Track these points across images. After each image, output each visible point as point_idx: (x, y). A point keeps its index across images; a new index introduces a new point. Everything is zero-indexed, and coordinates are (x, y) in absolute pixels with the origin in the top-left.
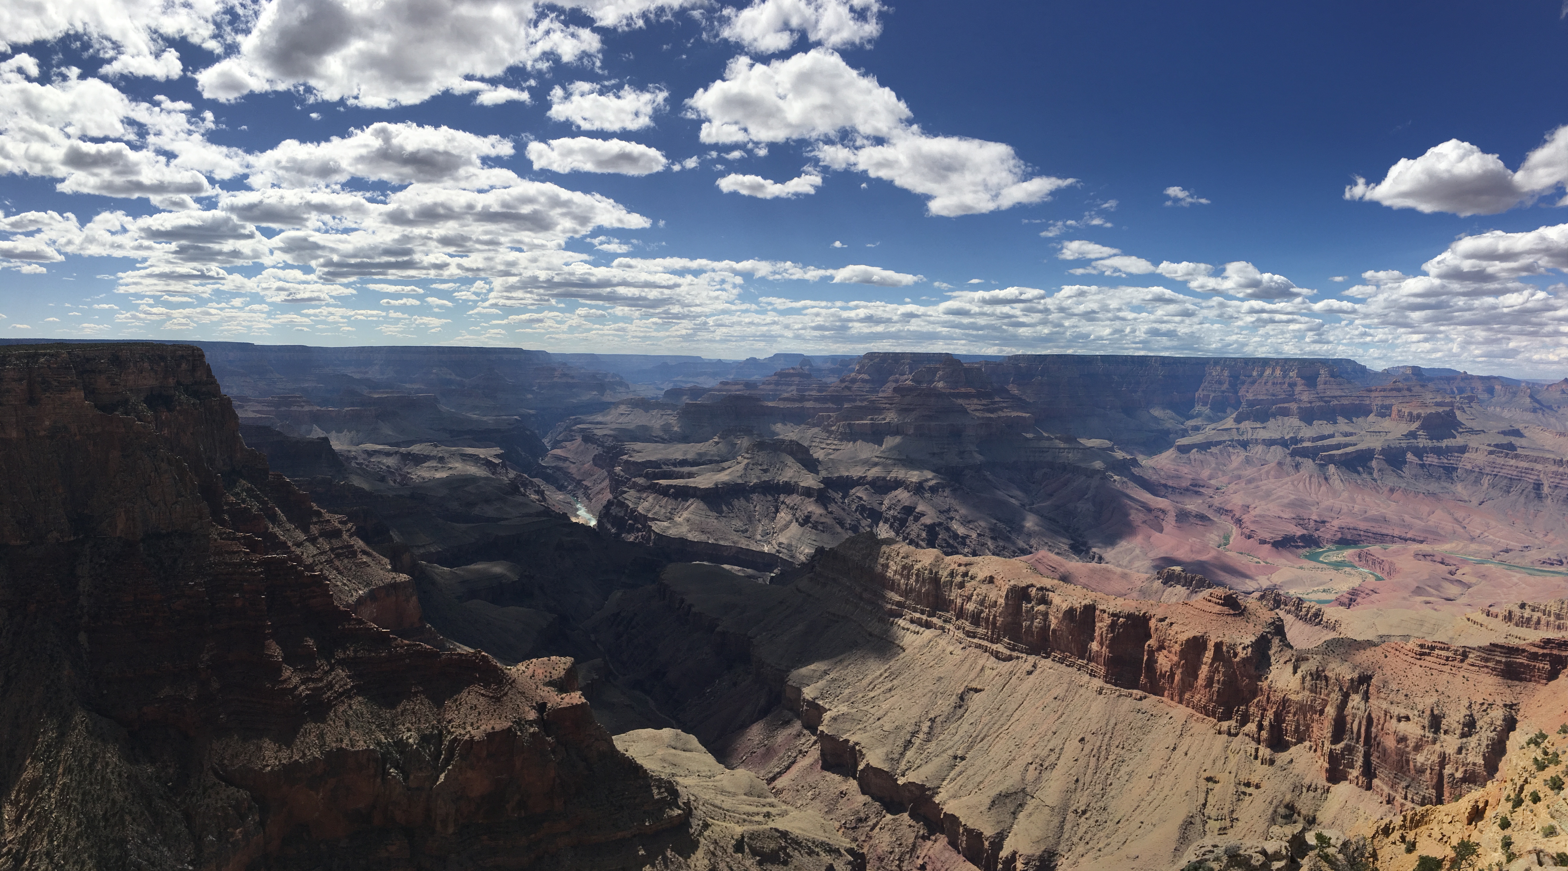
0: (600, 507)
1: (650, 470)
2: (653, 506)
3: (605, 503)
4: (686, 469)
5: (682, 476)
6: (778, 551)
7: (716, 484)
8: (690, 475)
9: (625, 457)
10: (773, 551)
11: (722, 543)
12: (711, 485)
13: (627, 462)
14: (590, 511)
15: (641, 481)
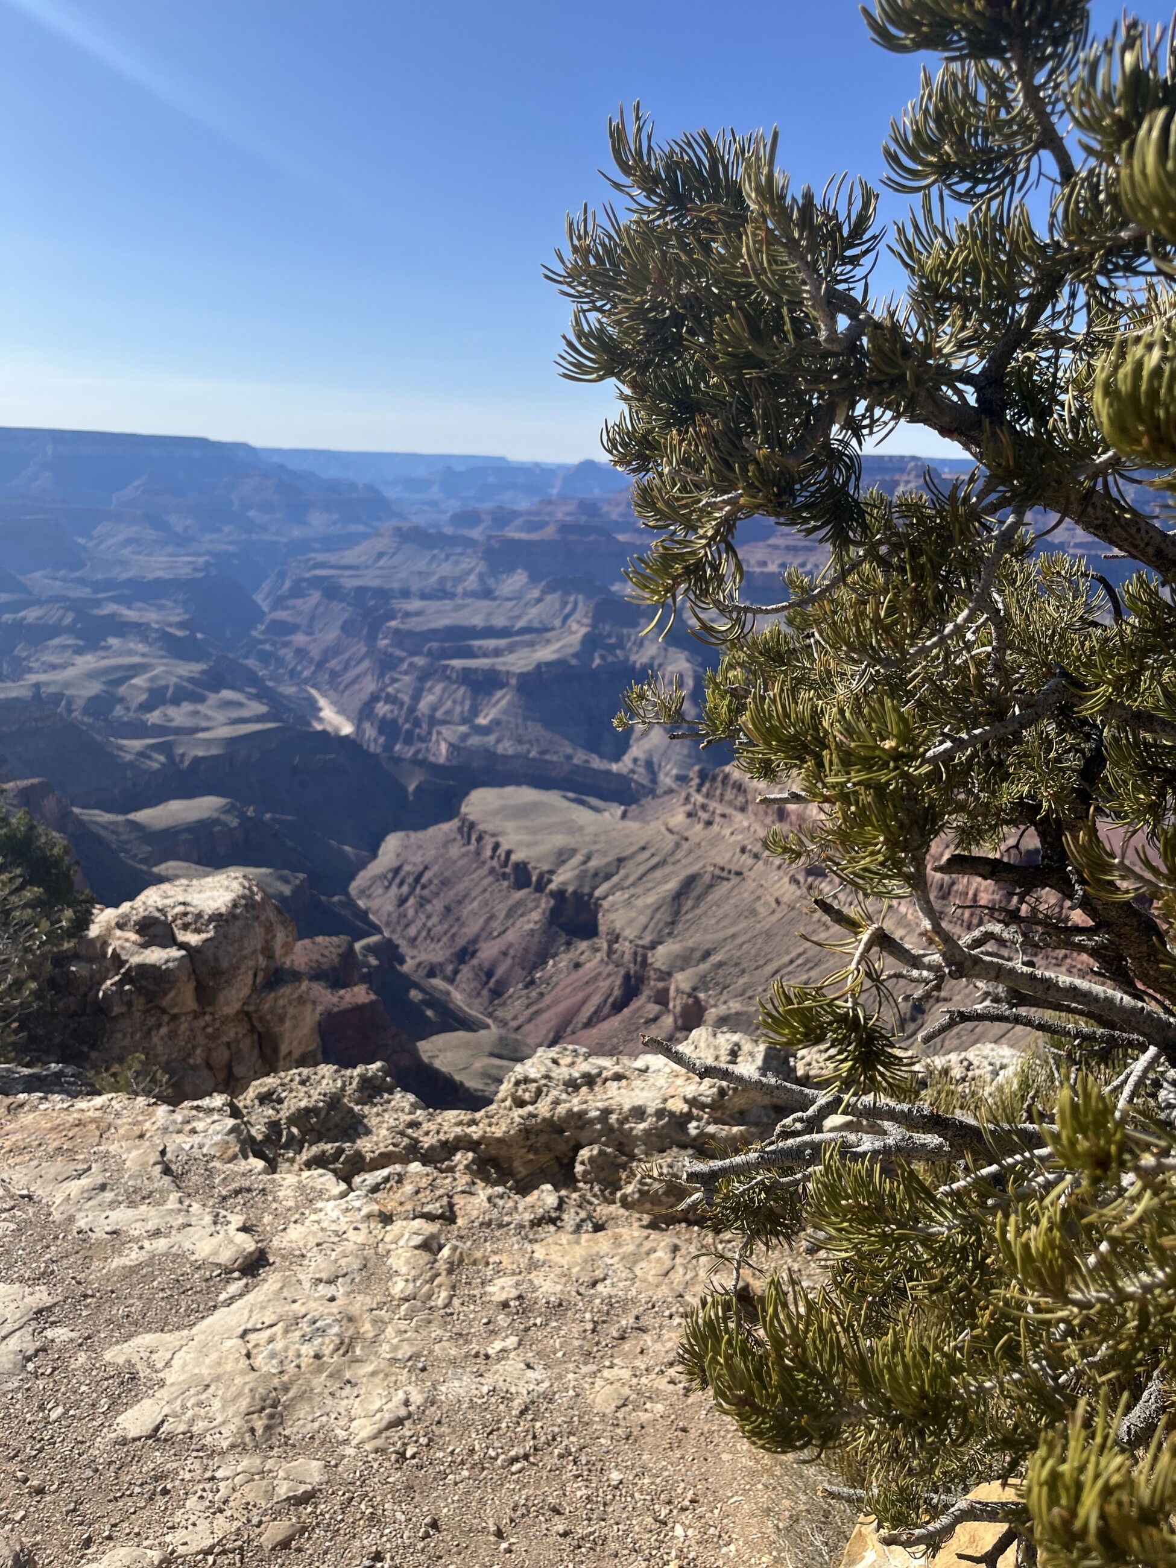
0: (357, 704)
1: (435, 645)
2: (441, 701)
3: (365, 696)
4: (491, 643)
5: (485, 655)
6: (633, 771)
7: (539, 666)
8: (497, 653)
9: (393, 624)
10: (625, 771)
11: (548, 757)
12: (530, 668)
13: (397, 632)
14: (341, 712)
15: (420, 661)
